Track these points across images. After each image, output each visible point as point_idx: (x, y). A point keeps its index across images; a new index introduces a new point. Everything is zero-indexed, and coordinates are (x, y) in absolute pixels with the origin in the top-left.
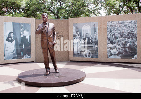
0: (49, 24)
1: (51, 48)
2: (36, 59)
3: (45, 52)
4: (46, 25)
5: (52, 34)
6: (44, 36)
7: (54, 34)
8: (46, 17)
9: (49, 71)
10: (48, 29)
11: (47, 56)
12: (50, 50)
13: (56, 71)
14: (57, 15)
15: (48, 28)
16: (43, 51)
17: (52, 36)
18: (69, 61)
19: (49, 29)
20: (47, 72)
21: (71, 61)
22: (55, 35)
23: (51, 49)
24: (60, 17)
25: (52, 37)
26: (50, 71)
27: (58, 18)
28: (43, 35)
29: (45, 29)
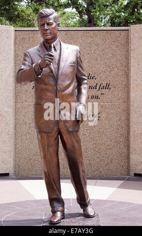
0: (64, 46)
1: (71, 129)
2: (17, 166)
3: (49, 146)
4: (53, 52)
5: (75, 84)
6: (47, 90)
7: (80, 82)
8: (51, 24)
9: (60, 208)
10: (59, 64)
11: (55, 160)
12: (65, 138)
13: (85, 210)
14: (88, 12)
15: (59, 61)
16: (41, 141)
17: (73, 90)
18: (128, 174)
19: (62, 64)
20: (54, 212)
21: (136, 175)
22: (83, 87)
23: (69, 132)
24: (98, 18)
25: (71, 94)
26: (63, 212)
27: (91, 22)
28: (43, 87)
29: (48, 65)
